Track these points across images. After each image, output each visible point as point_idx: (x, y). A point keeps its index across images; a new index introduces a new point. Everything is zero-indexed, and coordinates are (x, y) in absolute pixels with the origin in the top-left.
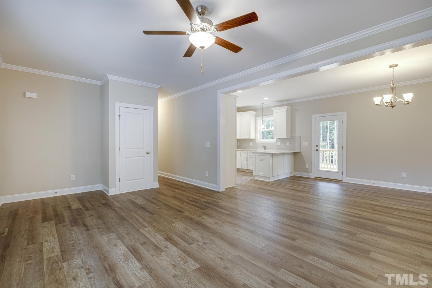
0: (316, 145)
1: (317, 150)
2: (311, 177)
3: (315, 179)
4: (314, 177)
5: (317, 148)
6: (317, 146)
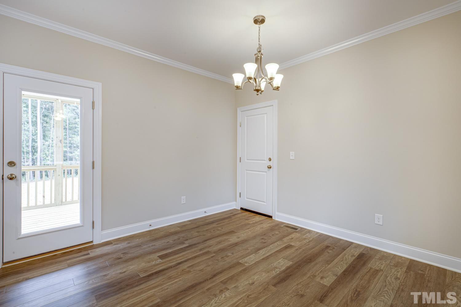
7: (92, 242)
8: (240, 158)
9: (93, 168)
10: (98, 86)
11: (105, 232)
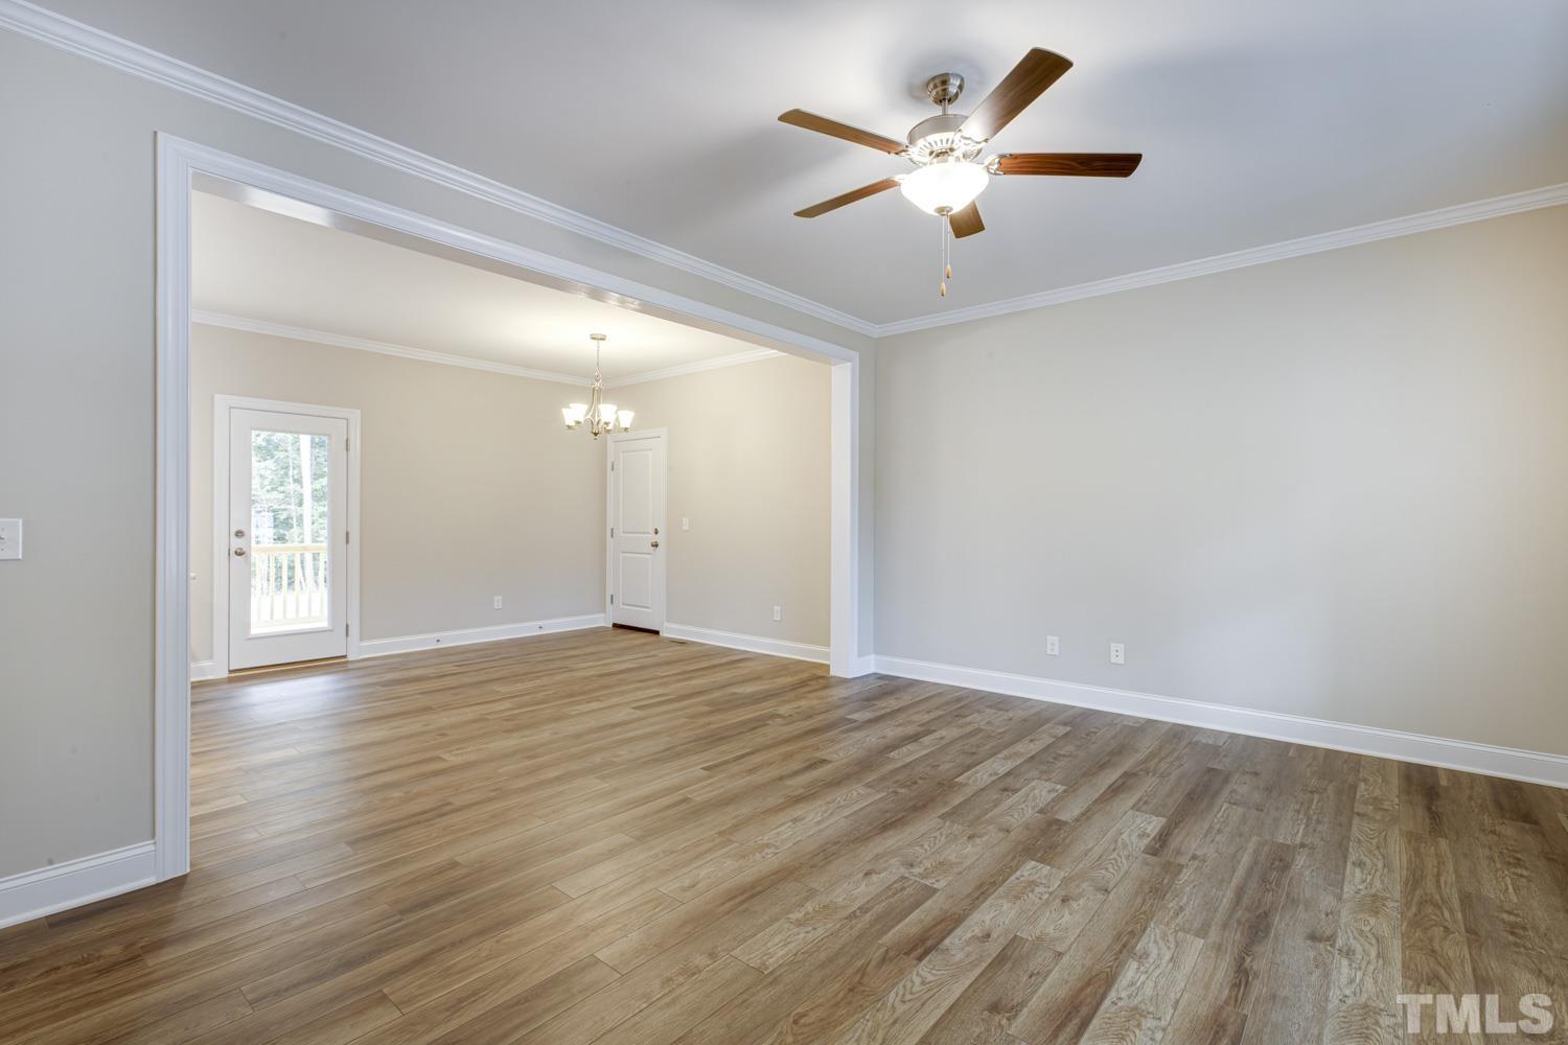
0: (233, 531)
1: (240, 553)
2: (211, 677)
3: (230, 680)
4: (225, 674)
5: (237, 543)
6: (239, 534)
7: (345, 657)
8: (612, 530)
9: (347, 542)
10: (355, 415)
11: (365, 643)
